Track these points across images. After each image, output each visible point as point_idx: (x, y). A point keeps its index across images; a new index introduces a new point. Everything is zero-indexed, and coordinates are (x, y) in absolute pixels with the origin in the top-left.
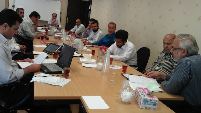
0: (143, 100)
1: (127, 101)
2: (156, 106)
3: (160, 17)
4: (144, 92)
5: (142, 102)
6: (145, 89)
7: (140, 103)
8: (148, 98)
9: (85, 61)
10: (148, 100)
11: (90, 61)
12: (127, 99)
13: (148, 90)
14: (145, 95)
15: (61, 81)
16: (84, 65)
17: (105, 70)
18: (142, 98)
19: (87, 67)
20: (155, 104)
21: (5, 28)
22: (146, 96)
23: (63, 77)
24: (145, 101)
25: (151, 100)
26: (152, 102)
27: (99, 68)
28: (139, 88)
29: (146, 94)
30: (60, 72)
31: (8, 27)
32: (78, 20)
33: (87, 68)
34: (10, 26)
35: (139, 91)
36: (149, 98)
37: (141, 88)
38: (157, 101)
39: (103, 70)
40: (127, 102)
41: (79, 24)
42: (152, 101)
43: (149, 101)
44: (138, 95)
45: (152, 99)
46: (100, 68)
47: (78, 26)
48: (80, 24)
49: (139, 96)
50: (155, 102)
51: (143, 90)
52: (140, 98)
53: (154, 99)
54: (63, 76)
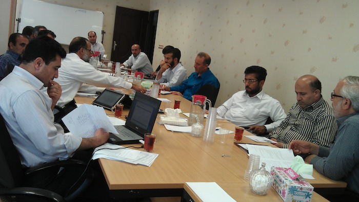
0: (289, 189)
1: (262, 191)
2: (310, 197)
3: (286, 43)
4: (288, 174)
5: (287, 192)
6: (287, 169)
7: (284, 193)
8: (296, 184)
9: (169, 120)
10: (297, 188)
11: (178, 121)
12: (262, 187)
13: (294, 172)
14: (291, 180)
15: (144, 156)
16: (169, 127)
17: (208, 137)
18: (286, 186)
19: (174, 132)
20: (308, 195)
21: (38, 65)
22: (293, 182)
23: (143, 149)
24: (293, 190)
25: (301, 189)
26: (303, 192)
27: (195, 134)
28: (277, 168)
29: (291, 178)
30: (137, 142)
31: (43, 65)
32: (136, 45)
33: (176, 134)
34: (47, 63)
35: (278, 173)
36: (299, 185)
37: (280, 169)
38: (311, 190)
39: (204, 137)
40: (262, 193)
41: (137, 52)
42: (303, 190)
43: (299, 190)
44: (278, 180)
45: (303, 186)
46: (198, 134)
47: (136, 56)
48: (139, 53)
49: (281, 181)
50: (308, 191)
51: (285, 171)
52: (282, 185)
53: (306, 186)
54: (142, 147)
